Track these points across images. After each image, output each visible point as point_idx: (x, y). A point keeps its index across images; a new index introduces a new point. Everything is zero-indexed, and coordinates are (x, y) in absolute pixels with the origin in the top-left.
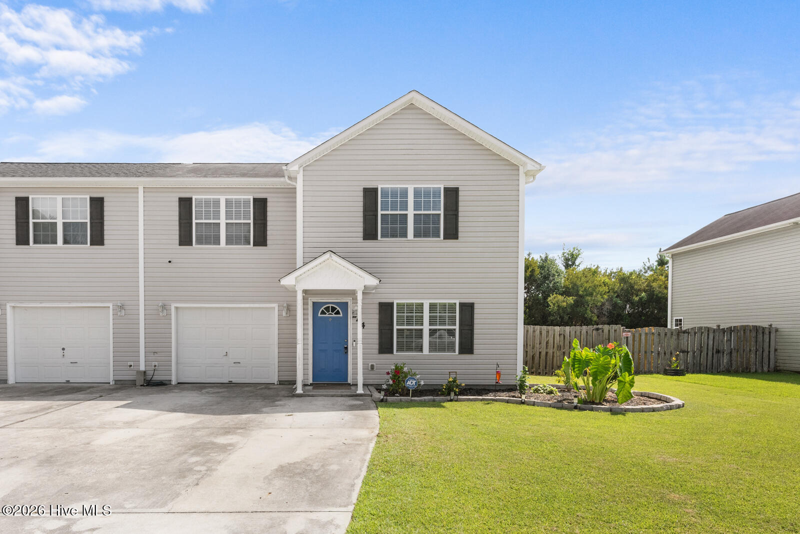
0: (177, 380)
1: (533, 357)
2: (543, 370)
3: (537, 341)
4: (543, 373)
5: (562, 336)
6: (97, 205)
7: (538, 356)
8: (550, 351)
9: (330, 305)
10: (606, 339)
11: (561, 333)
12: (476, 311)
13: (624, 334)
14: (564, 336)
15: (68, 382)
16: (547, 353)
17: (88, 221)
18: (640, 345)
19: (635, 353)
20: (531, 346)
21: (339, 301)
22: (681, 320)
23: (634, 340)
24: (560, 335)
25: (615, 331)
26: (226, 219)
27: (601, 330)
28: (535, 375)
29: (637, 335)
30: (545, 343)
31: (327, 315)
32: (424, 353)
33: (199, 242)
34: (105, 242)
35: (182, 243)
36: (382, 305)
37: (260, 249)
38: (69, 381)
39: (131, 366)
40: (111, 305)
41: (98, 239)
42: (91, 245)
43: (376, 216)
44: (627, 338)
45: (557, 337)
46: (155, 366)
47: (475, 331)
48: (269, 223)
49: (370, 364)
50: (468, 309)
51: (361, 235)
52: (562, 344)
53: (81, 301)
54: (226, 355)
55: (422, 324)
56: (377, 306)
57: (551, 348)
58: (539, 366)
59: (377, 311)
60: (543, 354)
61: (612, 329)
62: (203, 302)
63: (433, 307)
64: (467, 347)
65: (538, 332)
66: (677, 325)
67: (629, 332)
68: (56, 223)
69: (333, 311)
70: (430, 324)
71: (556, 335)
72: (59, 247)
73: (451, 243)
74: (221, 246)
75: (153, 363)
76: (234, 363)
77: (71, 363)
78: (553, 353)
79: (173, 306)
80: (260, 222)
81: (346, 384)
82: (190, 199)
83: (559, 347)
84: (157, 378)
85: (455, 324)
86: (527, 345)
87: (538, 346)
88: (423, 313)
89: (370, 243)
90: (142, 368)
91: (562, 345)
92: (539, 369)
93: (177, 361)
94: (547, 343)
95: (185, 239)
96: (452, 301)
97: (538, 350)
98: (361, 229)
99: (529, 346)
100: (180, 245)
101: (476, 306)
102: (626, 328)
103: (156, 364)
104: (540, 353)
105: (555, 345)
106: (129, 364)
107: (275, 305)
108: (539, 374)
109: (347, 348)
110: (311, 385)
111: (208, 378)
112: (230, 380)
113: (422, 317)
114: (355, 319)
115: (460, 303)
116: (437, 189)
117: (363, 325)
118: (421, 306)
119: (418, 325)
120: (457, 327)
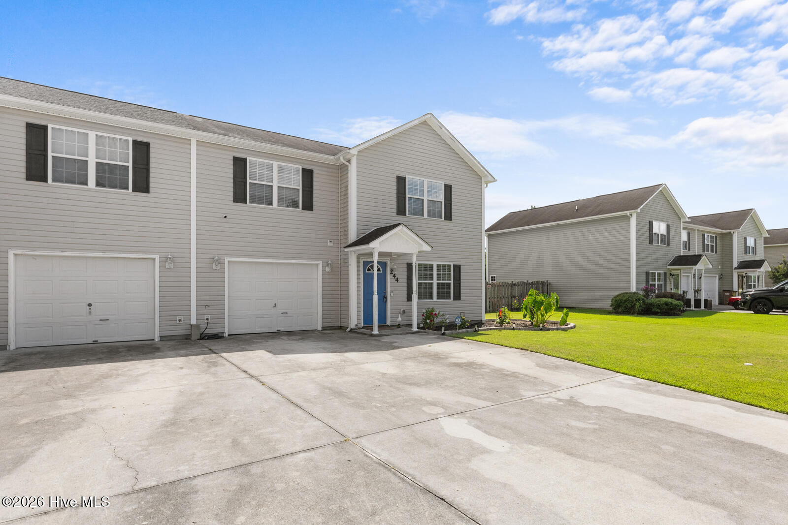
0: (229, 332)
6: (142, 150)
12: (462, 271)
15: (95, 342)
17: (130, 164)
21: (381, 261)
22: (495, 277)
26: (278, 183)
31: (371, 272)
32: (434, 300)
33: (253, 201)
34: (151, 190)
35: (236, 200)
36: (408, 265)
37: (307, 213)
38: (97, 341)
39: (180, 320)
40: (157, 257)
41: (142, 185)
42: (133, 191)
43: (405, 198)
46: (207, 319)
47: (462, 284)
48: (314, 191)
49: (402, 310)
50: (457, 268)
51: (395, 210)
53: (120, 252)
54: (275, 306)
55: (432, 279)
56: (404, 266)
59: (405, 269)
62: (248, 257)
63: (438, 266)
64: (457, 296)
66: (492, 280)
68: (87, 161)
70: (438, 280)
72: (90, 189)
73: (448, 223)
74: (273, 207)
75: (205, 316)
76: (282, 313)
77: (101, 320)
79: (227, 260)
80: (307, 189)
81: (385, 326)
82: (245, 160)
84: (209, 331)
85: (451, 280)
88: (433, 271)
89: (401, 217)
90: (193, 321)
93: (229, 313)
95: (240, 196)
96: (449, 264)
98: (395, 207)
100: (234, 201)
101: (462, 267)
103: (209, 317)
106: (178, 318)
107: (320, 262)
109: (386, 298)
110: (363, 328)
111: (258, 328)
112: (278, 329)
113: (432, 274)
114: (392, 275)
115: (454, 265)
116: (440, 184)
117: (397, 280)
118: (431, 266)
119: (430, 280)
120: (452, 282)
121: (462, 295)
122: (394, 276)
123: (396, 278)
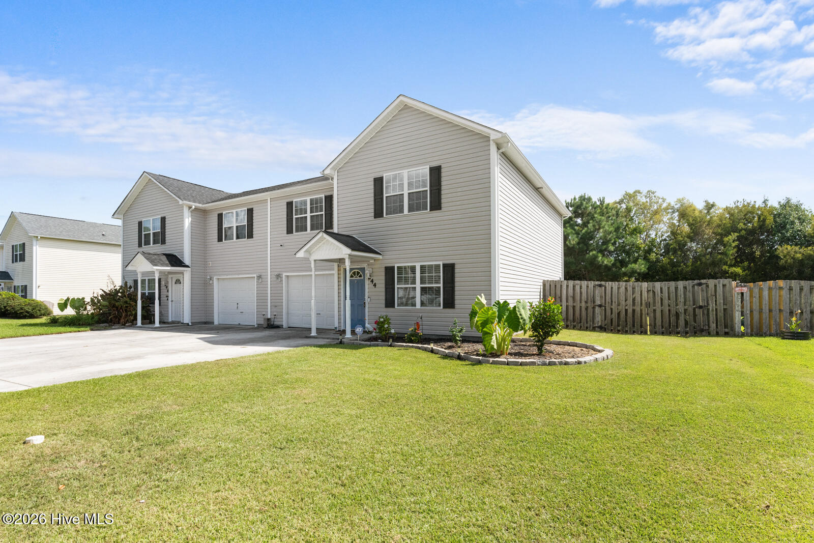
0: (288, 325)
1: (619, 314)
2: (630, 328)
3: (622, 297)
4: (630, 331)
5: (651, 293)
6: (250, 212)
7: (624, 313)
8: (638, 309)
9: (356, 270)
10: (712, 295)
11: (649, 289)
12: (456, 271)
13: (737, 289)
14: (654, 292)
16: (634, 311)
17: (247, 224)
18: (760, 302)
19: (754, 312)
20: (617, 303)
21: (359, 267)
23: (751, 296)
24: (648, 291)
25: (724, 286)
26: (310, 213)
27: (705, 285)
28: (622, 334)
29: (756, 291)
30: (632, 300)
31: (354, 278)
32: (415, 307)
33: (297, 231)
34: (254, 236)
35: (288, 232)
36: (387, 268)
38: (240, 324)
39: (263, 315)
40: (256, 276)
42: (247, 238)
43: (382, 198)
44: (742, 294)
45: (645, 294)
46: (275, 315)
47: (456, 288)
51: (373, 214)
52: (651, 300)
55: (415, 284)
56: (383, 270)
57: (638, 305)
58: (627, 324)
59: (383, 274)
60: (630, 311)
61: (719, 283)
63: (423, 268)
64: (449, 303)
65: (622, 290)
67: (745, 286)
68: (233, 226)
69: (357, 275)
70: (421, 283)
71: (643, 292)
72: (234, 241)
73: (436, 213)
74: (308, 232)
75: (274, 313)
76: (318, 314)
77: (241, 312)
78: (641, 310)
79: (284, 274)
82: (292, 202)
83: (648, 305)
84: (276, 323)
85: (439, 283)
86: (612, 301)
87: (623, 303)
88: (415, 273)
89: (379, 220)
90: (269, 317)
91: (652, 302)
92: (626, 326)
93: (288, 312)
94: (634, 300)
95: (290, 230)
96: (437, 263)
97: (624, 308)
98: (373, 210)
99: (613, 303)
100: (287, 234)
101: (456, 266)
102: (741, 282)
103: (276, 313)
104: (626, 310)
105: (643, 301)
106: (263, 313)
108: (626, 332)
109: (365, 303)
111: (305, 324)
113: (414, 278)
114: (370, 280)
115: (443, 264)
116: (425, 171)
117: (375, 285)
118: (413, 269)
119: (412, 284)
120: (441, 285)
121: (456, 302)
122: (372, 281)
123: (374, 283)
